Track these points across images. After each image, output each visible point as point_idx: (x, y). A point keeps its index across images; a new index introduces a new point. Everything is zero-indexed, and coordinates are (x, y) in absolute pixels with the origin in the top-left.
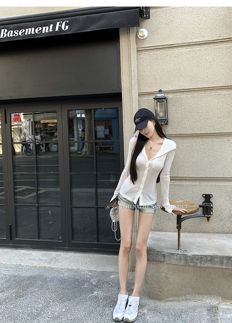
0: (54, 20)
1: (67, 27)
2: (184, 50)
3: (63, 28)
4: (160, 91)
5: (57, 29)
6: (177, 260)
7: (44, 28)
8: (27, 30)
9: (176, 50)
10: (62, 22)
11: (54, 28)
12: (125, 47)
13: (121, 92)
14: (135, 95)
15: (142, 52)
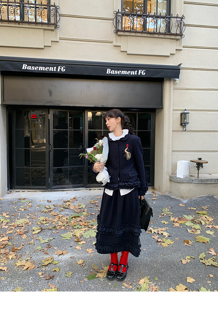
0: (137, 69)
1: (144, 73)
2: (193, 91)
4: (185, 110)
5: (139, 74)
6: (198, 181)
7: (132, 72)
9: (191, 91)
10: (142, 70)
11: (138, 73)
12: (168, 87)
13: (163, 108)
14: (172, 110)
15: (175, 90)
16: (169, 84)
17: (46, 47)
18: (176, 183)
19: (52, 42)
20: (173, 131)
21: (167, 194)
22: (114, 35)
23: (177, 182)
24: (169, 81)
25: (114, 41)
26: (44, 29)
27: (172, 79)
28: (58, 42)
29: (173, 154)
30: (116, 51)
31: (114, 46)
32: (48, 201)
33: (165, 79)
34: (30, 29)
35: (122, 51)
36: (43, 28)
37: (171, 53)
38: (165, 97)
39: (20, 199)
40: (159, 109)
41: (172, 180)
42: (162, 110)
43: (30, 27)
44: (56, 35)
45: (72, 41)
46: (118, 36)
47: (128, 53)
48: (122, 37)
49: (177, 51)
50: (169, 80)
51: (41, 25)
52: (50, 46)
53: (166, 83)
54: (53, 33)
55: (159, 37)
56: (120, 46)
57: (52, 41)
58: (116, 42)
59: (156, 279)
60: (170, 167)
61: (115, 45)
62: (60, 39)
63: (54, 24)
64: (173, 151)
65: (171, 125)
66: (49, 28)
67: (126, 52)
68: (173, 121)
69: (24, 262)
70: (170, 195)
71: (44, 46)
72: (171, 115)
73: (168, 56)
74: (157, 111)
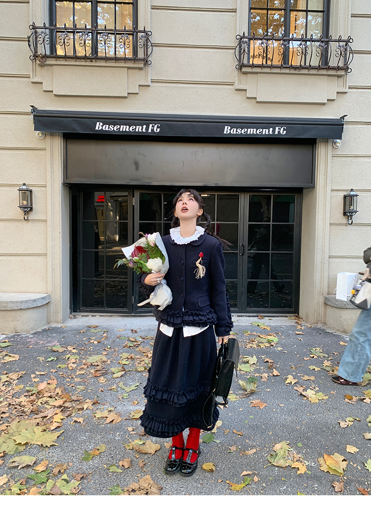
0: (273, 125)
1: (285, 132)
3: (281, 132)
4: (352, 190)
5: (276, 133)
7: (264, 130)
8: (249, 130)
10: (280, 128)
11: (274, 131)
12: (323, 153)
13: (314, 187)
14: (329, 191)
15: (335, 158)
16: (325, 148)
17: (131, 95)
18: (335, 309)
19: (141, 87)
20: (331, 224)
21: (319, 326)
22: (236, 72)
23: (335, 306)
24: (325, 144)
25: (236, 82)
26: (129, 68)
27: (330, 141)
28: (149, 86)
29: (330, 261)
30: (239, 97)
31: (236, 90)
32: (132, 330)
33: (318, 141)
34: (107, 68)
35: (248, 98)
36: (127, 66)
37: (329, 98)
38: (319, 170)
39: (90, 327)
40: (308, 188)
41: (328, 303)
42: (313, 190)
43: (107, 64)
44: (146, 76)
45: (170, 84)
46: (243, 73)
47: (258, 100)
48: (248, 75)
49: (339, 94)
50: (325, 142)
51: (124, 62)
52: (138, 94)
53: (319, 147)
54: (142, 72)
55: (310, 73)
56: (246, 90)
57: (139, 86)
58: (240, 83)
59: (300, 445)
60: (326, 283)
61: (237, 88)
62: (152, 82)
63: (144, 60)
64: (330, 257)
65: (328, 215)
66: (136, 66)
67: (256, 98)
68: (331, 208)
69: (105, 413)
70: (324, 328)
71: (128, 93)
72: (328, 198)
73: (324, 104)
74: (304, 191)
